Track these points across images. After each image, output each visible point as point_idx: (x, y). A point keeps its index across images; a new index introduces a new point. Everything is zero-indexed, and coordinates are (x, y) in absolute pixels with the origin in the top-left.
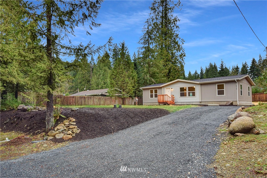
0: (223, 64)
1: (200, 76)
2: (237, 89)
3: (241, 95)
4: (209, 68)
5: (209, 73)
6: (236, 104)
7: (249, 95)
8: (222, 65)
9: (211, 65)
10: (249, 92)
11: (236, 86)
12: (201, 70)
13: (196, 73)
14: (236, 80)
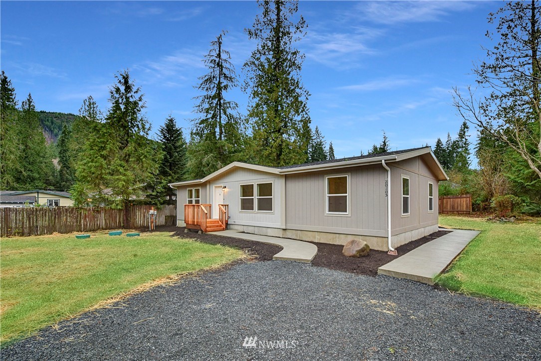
0: (386, 141)
2: (387, 195)
3: (406, 210)
6: (382, 246)
7: (431, 209)
8: (384, 142)
10: (431, 199)
11: (387, 185)
14: (383, 161)
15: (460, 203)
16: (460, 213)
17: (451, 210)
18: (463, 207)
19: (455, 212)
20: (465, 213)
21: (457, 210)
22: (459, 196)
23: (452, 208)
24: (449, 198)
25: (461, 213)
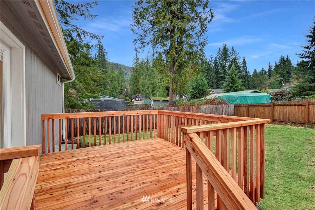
1: (267, 73)
4: (279, 63)
5: (279, 67)
9: (283, 58)
12: (270, 66)
13: (263, 70)
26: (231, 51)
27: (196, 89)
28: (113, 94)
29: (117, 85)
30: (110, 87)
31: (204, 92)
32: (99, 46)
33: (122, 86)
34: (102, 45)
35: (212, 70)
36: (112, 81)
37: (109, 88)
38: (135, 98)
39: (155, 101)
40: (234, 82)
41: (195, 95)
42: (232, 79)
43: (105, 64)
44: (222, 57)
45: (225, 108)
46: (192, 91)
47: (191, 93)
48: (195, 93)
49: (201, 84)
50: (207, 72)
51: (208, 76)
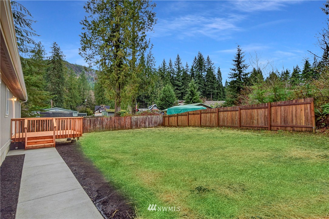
15: (296, 113)
16: (295, 129)
17: (283, 124)
18: (300, 119)
19: (289, 128)
20: (304, 129)
21: (291, 124)
22: (294, 101)
23: (284, 121)
24: (279, 106)
25: (298, 129)
26: (206, 61)
27: (163, 100)
28: (72, 104)
29: (77, 94)
30: (68, 96)
31: (171, 103)
32: (54, 49)
33: (84, 95)
34: (58, 47)
35: (187, 80)
36: (71, 89)
37: (66, 97)
38: (99, 109)
39: (110, 113)
40: (193, 95)
41: (162, 107)
42: (192, 91)
43: (61, 70)
44: (198, 66)
45: (154, 118)
46: (159, 103)
47: (158, 104)
48: (162, 105)
49: (167, 95)
50: (182, 81)
51: (183, 86)
